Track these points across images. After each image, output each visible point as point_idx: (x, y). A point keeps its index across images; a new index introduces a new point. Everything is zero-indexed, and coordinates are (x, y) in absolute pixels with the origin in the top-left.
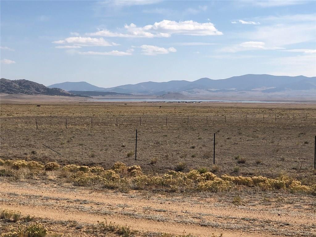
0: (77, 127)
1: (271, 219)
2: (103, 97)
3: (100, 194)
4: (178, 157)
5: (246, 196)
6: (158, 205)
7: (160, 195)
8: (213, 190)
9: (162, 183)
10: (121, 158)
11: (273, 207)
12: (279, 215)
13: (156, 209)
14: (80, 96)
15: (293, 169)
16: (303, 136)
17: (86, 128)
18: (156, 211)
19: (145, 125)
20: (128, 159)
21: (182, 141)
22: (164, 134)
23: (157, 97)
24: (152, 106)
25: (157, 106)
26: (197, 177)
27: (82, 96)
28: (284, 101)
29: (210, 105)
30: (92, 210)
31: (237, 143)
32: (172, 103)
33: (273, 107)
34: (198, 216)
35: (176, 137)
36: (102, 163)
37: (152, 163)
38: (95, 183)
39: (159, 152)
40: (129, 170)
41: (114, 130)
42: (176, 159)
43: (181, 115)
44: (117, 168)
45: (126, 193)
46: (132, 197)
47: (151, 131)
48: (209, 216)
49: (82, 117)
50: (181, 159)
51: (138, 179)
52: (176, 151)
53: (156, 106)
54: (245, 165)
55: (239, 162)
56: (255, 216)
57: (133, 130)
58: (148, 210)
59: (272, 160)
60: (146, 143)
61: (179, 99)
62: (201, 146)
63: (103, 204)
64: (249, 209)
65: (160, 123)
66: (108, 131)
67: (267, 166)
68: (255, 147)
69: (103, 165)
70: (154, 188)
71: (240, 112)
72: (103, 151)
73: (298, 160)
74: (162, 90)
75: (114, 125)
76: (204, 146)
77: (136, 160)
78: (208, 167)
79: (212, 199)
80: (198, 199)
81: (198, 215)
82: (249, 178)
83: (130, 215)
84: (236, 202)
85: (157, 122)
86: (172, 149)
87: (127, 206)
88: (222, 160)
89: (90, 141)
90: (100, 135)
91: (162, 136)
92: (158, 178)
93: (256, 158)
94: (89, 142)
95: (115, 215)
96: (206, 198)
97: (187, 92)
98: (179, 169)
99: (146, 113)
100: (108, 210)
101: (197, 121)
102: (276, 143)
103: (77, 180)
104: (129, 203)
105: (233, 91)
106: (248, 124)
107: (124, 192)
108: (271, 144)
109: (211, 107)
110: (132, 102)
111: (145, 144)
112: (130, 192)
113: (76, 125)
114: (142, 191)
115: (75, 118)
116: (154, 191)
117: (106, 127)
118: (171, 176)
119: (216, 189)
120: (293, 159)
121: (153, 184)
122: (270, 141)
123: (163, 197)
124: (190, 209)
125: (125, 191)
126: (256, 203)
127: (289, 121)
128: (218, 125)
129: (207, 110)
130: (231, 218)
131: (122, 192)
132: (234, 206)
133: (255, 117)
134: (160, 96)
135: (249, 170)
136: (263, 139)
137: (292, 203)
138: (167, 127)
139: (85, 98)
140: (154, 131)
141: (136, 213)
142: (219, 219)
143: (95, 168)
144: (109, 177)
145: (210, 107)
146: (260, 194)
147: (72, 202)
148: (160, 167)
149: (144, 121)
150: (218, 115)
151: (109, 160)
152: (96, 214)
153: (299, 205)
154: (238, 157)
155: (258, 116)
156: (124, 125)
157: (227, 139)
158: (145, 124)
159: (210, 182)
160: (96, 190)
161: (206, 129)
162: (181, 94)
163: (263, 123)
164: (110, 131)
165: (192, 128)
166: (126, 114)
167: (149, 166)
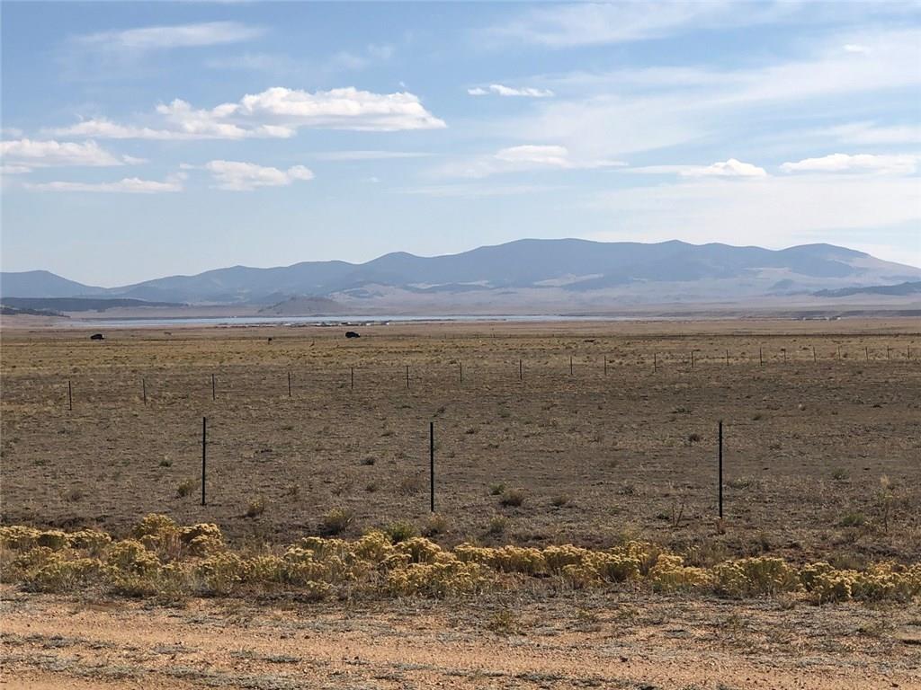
0: (26, 410)
1: (602, 674)
2: (101, 315)
3: (103, 616)
4: (327, 492)
5: (529, 607)
6: (275, 643)
7: (279, 613)
8: (431, 591)
9: (285, 574)
10: (160, 501)
11: (606, 638)
12: (624, 660)
13: (269, 655)
14: (31, 312)
15: (660, 517)
16: (685, 418)
17: (53, 411)
18: (270, 660)
19: (228, 398)
20: (179, 502)
21: (337, 444)
22: (283, 424)
23: (260, 311)
24: (244, 338)
25: (260, 338)
26: (386, 551)
27: (38, 313)
28: (626, 314)
29: (414, 332)
30: (80, 666)
31: (496, 444)
32: (304, 326)
33: (595, 331)
34: (392, 671)
35: (320, 433)
36: (104, 516)
37: (251, 514)
38: (85, 580)
39: (272, 479)
40: (187, 538)
41: (136, 415)
42: (320, 500)
43: (331, 363)
44: (149, 532)
45: (179, 607)
46: (196, 622)
47: (243, 414)
48: (424, 671)
49: (39, 377)
50: (337, 499)
51: (214, 565)
52: (321, 473)
53: (256, 338)
54: (523, 511)
55: (505, 504)
56: (553, 665)
57: (191, 414)
58: (247, 660)
59: (597, 494)
60: (233, 452)
61: (324, 316)
62: (391, 456)
63: (112, 646)
64: (538, 645)
65: (272, 391)
66: (118, 419)
67: (584, 511)
68: (549, 454)
69: (107, 522)
70: (260, 591)
71: (501, 350)
72: (107, 479)
73: (673, 492)
74: (276, 290)
75: (137, 399)
76: (401, 456)
77: (203, 504)
78: (415, 520)
79: (431, 619)
80: (389, 620)
81: (392, 668)
82: (534, 551)
83: (193, 676)
84: (501, 627)
85: (261, 387)
86: (308, 467)
87: (184, 651)
88: (455, 498)
89: (68, 452)
90: (96, 433)
91: (278, 430)
92: (271, 559)
93: (554, 489)
94: (63, 453)
95: (147, 677)
96: (414, 615)
97: (345, 293)
98: (332, 530)
99: (230, 359)
100: (126, 664)
101: (379, 380)
102: (608, 442)
103: (31, 574)
104: (189, 639)
105: (479, 288)
106: (527, 388)
107: (173, 606)
108: (593, 445)
109: (418, 336)
110: (186, 326)
111: (229, 455)
112: (191, 604)
113: (22, 402)
114: (228, 601)
115: (19, 380)
116: (262, 599)
117: (112, 406)
118: (310, 552)
119: (442, 588)
120: (656, 489)
121: (258, 579)
122: (590, 437)
123: (291, 618)
124: (367, 653)
125: (175, 603)
126: (558, 625)
127: (643, 374)
128: (441, 392)
129: (405, 344)
130: (488, 675)
131: (166, 604)
132: (495, 637)
133: (547, 363)
134: (270, 308)
135: (534, 525)
136: (572, 431)
137: (658, 624)
138: (292, 402)
139: (46, 317)
140: (254, 414)
141: (211, 670)
142: (452, 678)
143: (84, 533)
144: (127, 561)
145: (414, 336)
146: (568, 597)
147: (18, 644)
148: (277, 525)
149: (226, 385)
150: (438, 362)
151: (125, 507)
152: (93, 677)
153: (681, 628)
154: (502, 488)
155: (554, 361)
156: (165, 398)
157: (468, 433)
158: (228, 395)
159: (421, 569)
160: (91, 602)
161: (407, 404)
162: (331, 301)
163: (570, 381)
164: (125, 418)
165: (366, 403)
166: (169, 365)
167: (242, 522)
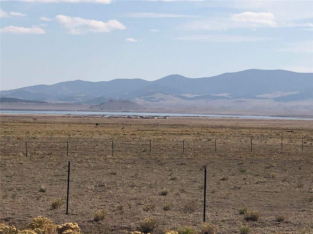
4: (140, 209)
10: (41, 211)
21: (143, 183)
22: (109, 171)
23: (90, 108)
24: (81, 124)
25: (90, 124)
29: (183, 123)
31: (239, 186)
32: (117, 117)
33: (293, 126)
35: (132, 177)
36: (9, 218)
37: (96, 220)
39: (106, 202)
40: (60, 231)
41: (22, 164)
42: (136, 213)
43: (136, 138)
44: (38, 227)
47: (86, 165)
50: (146, 213)
52: (135, 199)
53: (88, 124)
54: (258, 224)
55: (248, 219)
57: (55, 164)
59: (302, 216)
60: (82, 186)
61: (128, 112)
62: (176, 191)
65: (102, 153)
66: (12, 165)
67: (295, 225)
68: (271, 193)
69: (11, 221)
71: (237, 135)
72: (8, 198)
75: (21, 154)
76: (183, 191)
77: (67, 213)
78: (194, 227)
85: (96, 150)
86: (127, 196)
88: (217, 215)
91: (107, 174)
93: (276, 213)
97: (143, 99)
98: (145, 229)
99: (74, 134)
101: (166, 148)
105: (223, 98)
106: (256, 156)
108: (298, 189)
109: (186, 126)
111: (79, 187)
117: (7, 157)
122: (295, 185)
128: (203, 156)
129: (180, 130)
133: (266, 142)
134: (96, 106)
136: (284, 181)
138: (115, 159)
140: (92, 165)
145: (183, 125)
148: (112, 226)
149: (74, 148)
150: (200, 140)
151: (21, 214)
154: (245, 210)
155: (270, 142)
156: (38, 154)
157: (221, 180)
158: (76, 154)
161: (183, 162)
162: (134, 103)
163: (281, 153)
164: (15, 165)
165: (159, 161)
166: (38, 136)
167: (91, 224)
